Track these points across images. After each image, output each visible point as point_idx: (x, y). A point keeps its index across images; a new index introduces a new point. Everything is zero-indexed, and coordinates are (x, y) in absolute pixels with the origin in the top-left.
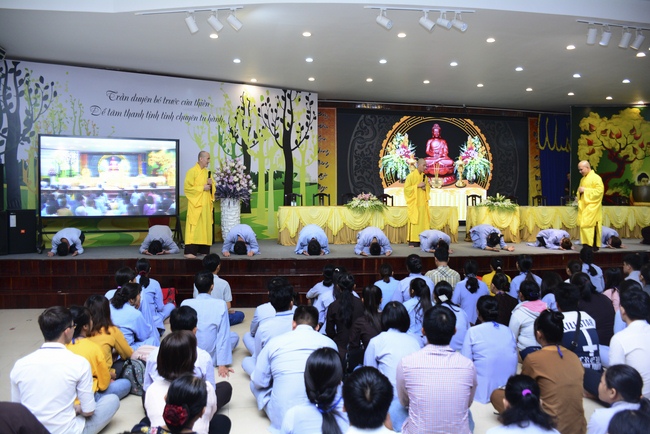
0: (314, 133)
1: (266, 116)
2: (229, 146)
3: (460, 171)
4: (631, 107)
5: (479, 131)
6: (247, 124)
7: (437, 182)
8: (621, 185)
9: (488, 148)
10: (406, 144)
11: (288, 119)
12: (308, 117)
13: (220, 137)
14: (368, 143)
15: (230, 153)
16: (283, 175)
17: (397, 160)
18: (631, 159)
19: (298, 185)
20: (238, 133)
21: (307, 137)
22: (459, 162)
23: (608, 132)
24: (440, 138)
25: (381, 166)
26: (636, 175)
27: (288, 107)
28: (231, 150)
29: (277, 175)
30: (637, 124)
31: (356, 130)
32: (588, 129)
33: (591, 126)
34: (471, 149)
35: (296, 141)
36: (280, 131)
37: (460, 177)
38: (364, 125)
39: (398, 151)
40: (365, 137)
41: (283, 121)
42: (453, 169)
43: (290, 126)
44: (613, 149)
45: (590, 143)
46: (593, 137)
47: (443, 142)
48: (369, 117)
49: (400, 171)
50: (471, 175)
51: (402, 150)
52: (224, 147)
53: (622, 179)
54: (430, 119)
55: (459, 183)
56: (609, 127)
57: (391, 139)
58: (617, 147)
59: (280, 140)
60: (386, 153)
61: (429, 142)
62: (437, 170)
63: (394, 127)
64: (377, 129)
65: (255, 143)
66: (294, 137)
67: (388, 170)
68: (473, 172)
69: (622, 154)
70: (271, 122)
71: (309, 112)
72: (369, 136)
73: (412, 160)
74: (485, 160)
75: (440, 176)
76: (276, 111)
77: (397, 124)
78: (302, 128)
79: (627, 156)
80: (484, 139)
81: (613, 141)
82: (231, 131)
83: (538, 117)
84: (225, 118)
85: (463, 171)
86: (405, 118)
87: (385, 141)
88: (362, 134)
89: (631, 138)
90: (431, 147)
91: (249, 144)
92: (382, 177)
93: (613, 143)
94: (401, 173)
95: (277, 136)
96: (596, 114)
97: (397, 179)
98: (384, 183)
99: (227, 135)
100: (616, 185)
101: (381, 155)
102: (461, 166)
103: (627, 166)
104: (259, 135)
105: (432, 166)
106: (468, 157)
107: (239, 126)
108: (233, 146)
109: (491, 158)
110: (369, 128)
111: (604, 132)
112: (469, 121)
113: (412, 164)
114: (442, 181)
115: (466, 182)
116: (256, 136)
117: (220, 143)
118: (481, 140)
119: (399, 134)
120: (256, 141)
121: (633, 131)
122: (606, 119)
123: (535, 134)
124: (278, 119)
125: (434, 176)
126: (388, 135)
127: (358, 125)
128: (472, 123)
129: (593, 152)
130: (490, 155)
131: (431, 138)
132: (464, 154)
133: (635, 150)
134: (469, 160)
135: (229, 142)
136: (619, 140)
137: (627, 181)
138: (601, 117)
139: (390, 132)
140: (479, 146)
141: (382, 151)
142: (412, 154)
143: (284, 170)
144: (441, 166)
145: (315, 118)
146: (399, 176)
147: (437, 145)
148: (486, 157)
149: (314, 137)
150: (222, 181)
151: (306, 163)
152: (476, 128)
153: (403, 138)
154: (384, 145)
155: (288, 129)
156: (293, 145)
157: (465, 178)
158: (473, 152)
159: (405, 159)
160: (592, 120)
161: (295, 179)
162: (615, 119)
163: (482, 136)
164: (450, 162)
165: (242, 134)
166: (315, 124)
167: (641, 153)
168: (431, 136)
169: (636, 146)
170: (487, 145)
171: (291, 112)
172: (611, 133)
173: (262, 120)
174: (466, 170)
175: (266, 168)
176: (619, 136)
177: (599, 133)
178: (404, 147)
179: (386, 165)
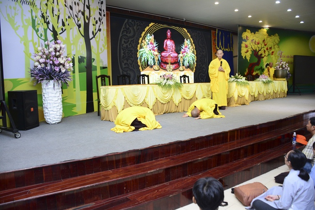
0: (104, 27)
1: (71, 8)
2: (41, 31)
3: (181, 60)
4: (263, 28)
5: (190, 36)
6: (56, 12)
7: (170, 67)
8: (259, 69)
9: (194, 47)
10: (153, 42)
11: (87, 14)
12: (100, 14)
13: (34, 21)
14: (130, 40)
15: (43, 37)
16: (85, 60)
17: (148, 52)
18: (263, 56)
19: (96, 69)
20: (49, 19)
21: (100, 30)
22: (181, 55)
23: (254, 41)
24: (172, 39)
25: (139, 56)
26: (265, 64)
27: (87, 3)
28: (43, 34)
29: (81, 60)
30: (266, 37)
31: (122, 30)
32: (245, 38)
33: (247, 37)
34: (186, 47)
35: (93, 32)
36: (82, 22)
37: (181, 65)
38: (128, 26)
39: (148, 46)
40: (128, 35)
41: (83, 14)
42: (177, 59)
43: (89, 20)
44: (256, 50)
45: (246, 47)
46: (248, 43)
47: (172, 41)
48: (130, 21)
49: (150, 60)
50: (186, 63)
51: (150, 45)
52: (37, 31)
53: (259, 67)
54: (165, 26)
55: (181, 68)
56: (255, 38)
57: (144, 38)
58: (258, 49)
59: (82, 29)
60: (141, 47)
61: (165, 41)
62: (169, 60)
63: (146, 29)
64: (136, 30)
65: (63, 31)
66: (91, 28)
67: (143, 59)
68: (187, 61)
69: (260, 53)
70: (75, 13)
71: (100, 10)
72: (131, 34)
73: (156, 53)
74: (193, 54)
75: (172, 64)
76: (78, 4)
77: (147, 28)
78: (97, 22)
79: (261, 54)
80: (192, 41)
81: (256, 46)
82: (43, 16)
83: (216, 31)
84: (37, 3)
85: (182, 60)
86: (152, 24)
87: (141, 39)
88: (127, 33)
89: (263, 45)
90: (166, 45)
91: (59, 31)
92: (139, 64)
93: (256, 47)
94: (151, 62)
95: (79, 26)
96: (249, 31)
97: (148, 65)
98: (140, 68)
99: (39, 20)
100: (257, 70)
101: (138, 48)
102: (182, 57)
103: (261, 59)
104: (66, 23)
105: (167, 57)
106: (185, 52)
107: (49, 13)
108: (45, 31)
109: (195, 53)
110: (131, 28)
111: (252, 40)
112: (185, 29)
113: (156, 55)
114: (172, 67)
115: (184, 67)
116: (64, 24)
117: (34, 26)
118: (191, 42)
119: (149, 35)
120: (64, 28)
121: (264, 41)
122: (253, 33)
123: (215, 40)
124: (80, 11)
125: (168, 64)
126: (143, 35)
127: (124, 26)
128: (186, 31)
129: (247, 51)
130: (195, 51)
131: (166, 39)
132: (183, 50)
133: (265, 51)
134: (185, 54)
135: (42, 27)
136: (259, 46)
137: (261, 68)
138: (251, 32)
139: (144, 33)
140: (190, 45)
141: (139, 46)
142: (156, 49)
143: (86, 56)
144: (172, 57)
145: (104, 15)
146: (149, 63)
147: (169, 43)
148: (193, 52)
149: (104, 30)
150: (46, 63)
151: (100, 51)
152: (188, 34)
153: (151, 37)
154: (140, 41)
155: (87, 21)
156: (91, 36)
157: (183, 65)
158: (187, 49)
159: (152, 52)
160: (247, 34)
161: (93, 64)
162: (257, 34)
163: (191, 39)
164: (176, 55)
165: (52, 20)
166: (104, 19)
167: (267, 53)
168: (166, 38)
169: (265, 49)
170: (194, 45)
171: (88, 7)
172: (255, 42)
173: (68, 10)
174: (184, 60)
175: (73, 53)
176: (258, 44)
177: (250, 41)
178: (151, 44)
179: (142, 56)
